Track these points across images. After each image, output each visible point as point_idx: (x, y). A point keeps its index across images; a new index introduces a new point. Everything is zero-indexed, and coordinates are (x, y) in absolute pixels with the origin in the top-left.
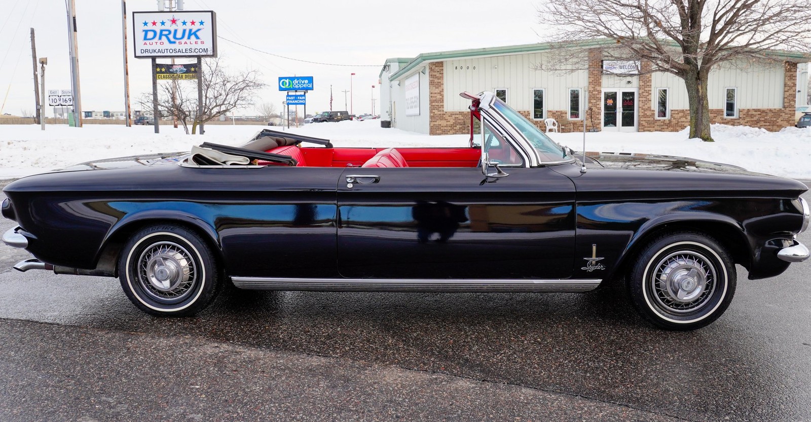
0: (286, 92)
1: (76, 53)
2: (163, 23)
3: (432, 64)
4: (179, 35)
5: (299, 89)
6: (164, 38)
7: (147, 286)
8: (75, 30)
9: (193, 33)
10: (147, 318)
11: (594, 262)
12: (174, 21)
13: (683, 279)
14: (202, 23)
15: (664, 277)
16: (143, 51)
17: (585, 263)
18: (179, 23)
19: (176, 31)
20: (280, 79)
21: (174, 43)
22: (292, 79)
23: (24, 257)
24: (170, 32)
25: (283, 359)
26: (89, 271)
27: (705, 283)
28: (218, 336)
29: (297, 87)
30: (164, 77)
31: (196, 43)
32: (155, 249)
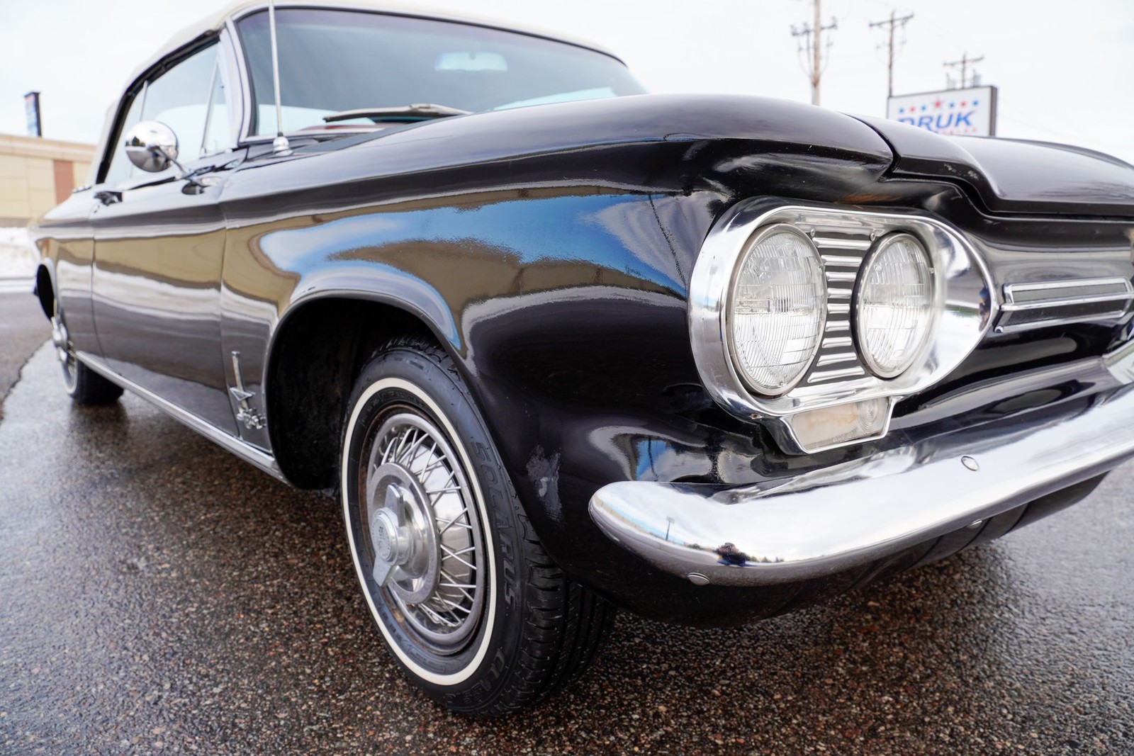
2: (924, 108)
4: (944, 122)
9: (963, 119)
11: (243, 404)
13: (376, 513)
14: (976, 103)
17: (236, 404)
18: (945, 106)
19: (939, 118)
24: (931, 119)
31: (966, 131)
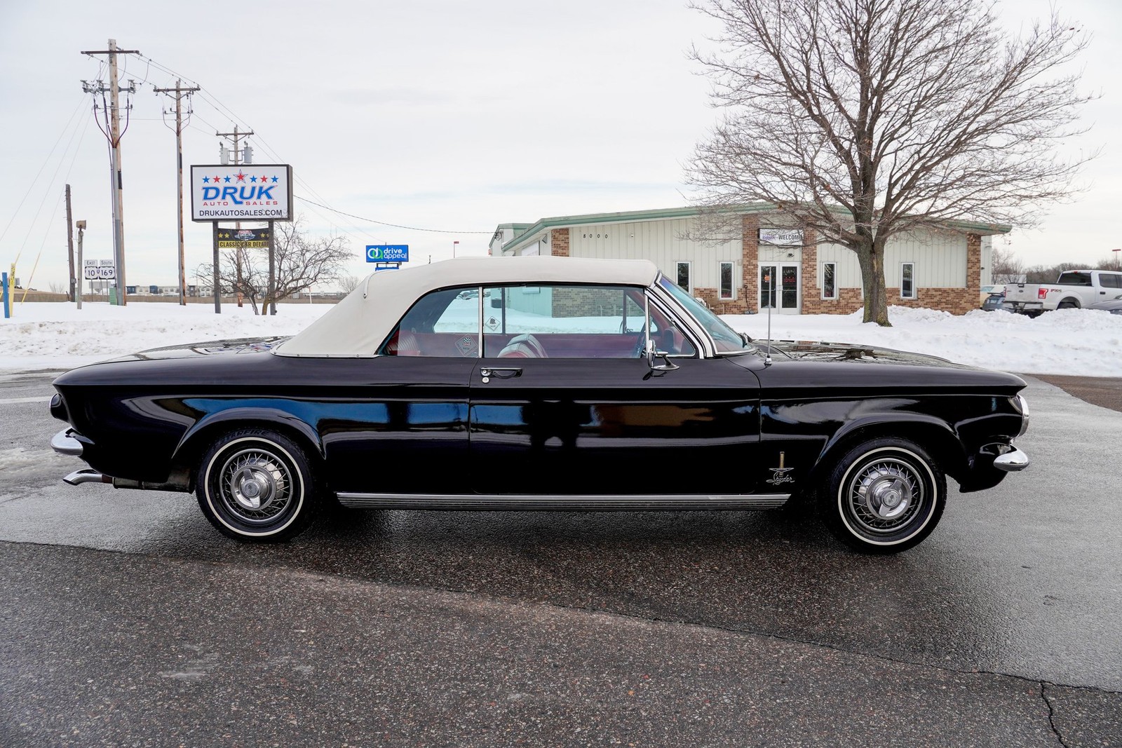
0: (375, 263)
1: (121, 215)
2: (227, 179)
3: (556, 231)
4: (247, 194)
5: (391, 260)
6: (228, 197)
7: (230, 504)
8: (120, 187)
9: (264, 192)
10: (230, 544)
11: (781, 474)
12: (241, 177)
13: (884, 493)
14: (275, 179)
15: (863, 490)
16: (202, 213)
17: (771, 475)
18: (247, 179)
19: (243, 189)
20: (368, 247)
21: (241, 203)
22: (382, 248)
23: (76, 468)
24: (236, 190)
25: (405, 594)
26: (157, 485)
27: (910, 496)
28: (320, 566)
29: (388, 257)
30: (227, 245)
31: (267, 203)
32: (242, 459)
